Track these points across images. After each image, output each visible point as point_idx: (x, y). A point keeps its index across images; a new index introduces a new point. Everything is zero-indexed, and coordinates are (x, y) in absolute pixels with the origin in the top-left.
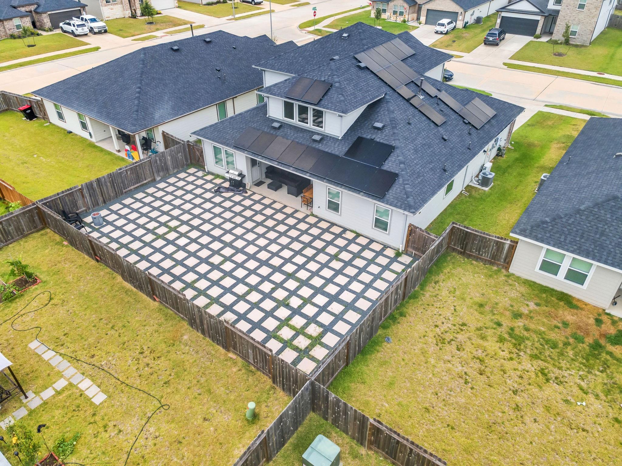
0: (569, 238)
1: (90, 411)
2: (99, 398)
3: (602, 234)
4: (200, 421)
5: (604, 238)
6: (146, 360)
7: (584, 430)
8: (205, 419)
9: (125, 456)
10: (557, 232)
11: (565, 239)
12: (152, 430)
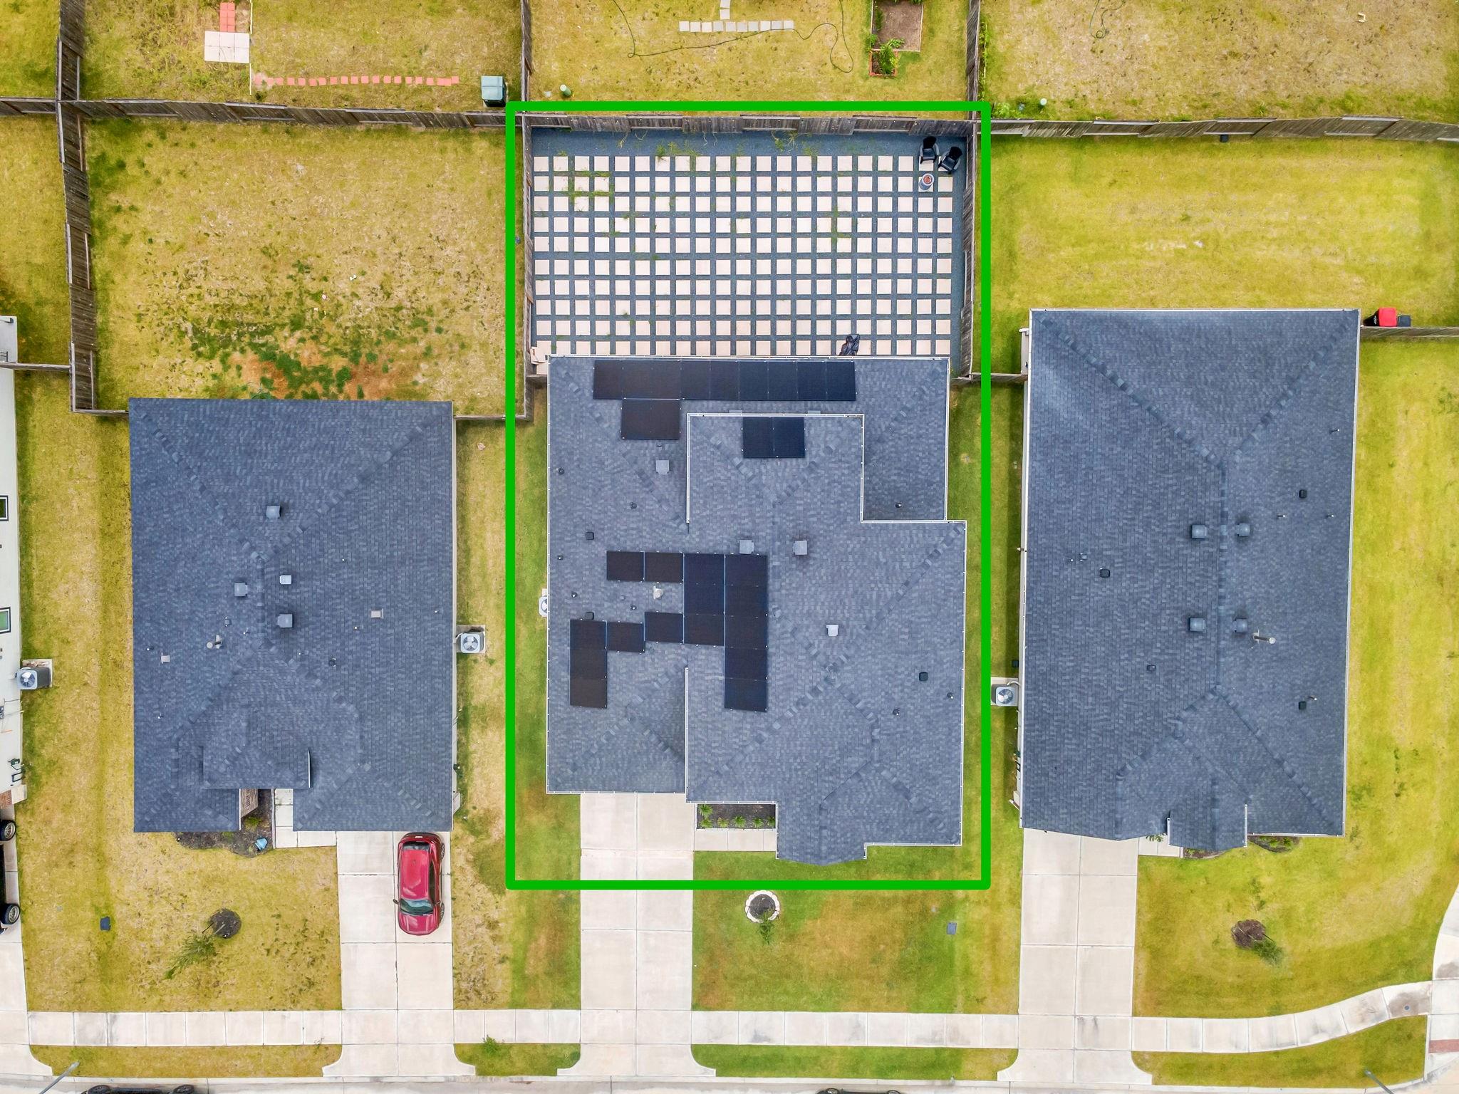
0: (393, 414)
1: (680, 13)
2: (684, 26)
3: (364, 431)
4: (598, 64)
5: (362, 427)
6: (685, 77)
7: (346, 253)
8: (596, 68)
9: (623, 9)
10: (406, 418)
11: (396, 413)
12: (624, 36)
